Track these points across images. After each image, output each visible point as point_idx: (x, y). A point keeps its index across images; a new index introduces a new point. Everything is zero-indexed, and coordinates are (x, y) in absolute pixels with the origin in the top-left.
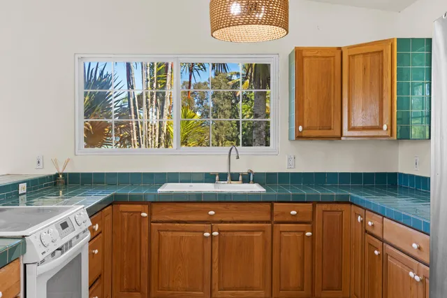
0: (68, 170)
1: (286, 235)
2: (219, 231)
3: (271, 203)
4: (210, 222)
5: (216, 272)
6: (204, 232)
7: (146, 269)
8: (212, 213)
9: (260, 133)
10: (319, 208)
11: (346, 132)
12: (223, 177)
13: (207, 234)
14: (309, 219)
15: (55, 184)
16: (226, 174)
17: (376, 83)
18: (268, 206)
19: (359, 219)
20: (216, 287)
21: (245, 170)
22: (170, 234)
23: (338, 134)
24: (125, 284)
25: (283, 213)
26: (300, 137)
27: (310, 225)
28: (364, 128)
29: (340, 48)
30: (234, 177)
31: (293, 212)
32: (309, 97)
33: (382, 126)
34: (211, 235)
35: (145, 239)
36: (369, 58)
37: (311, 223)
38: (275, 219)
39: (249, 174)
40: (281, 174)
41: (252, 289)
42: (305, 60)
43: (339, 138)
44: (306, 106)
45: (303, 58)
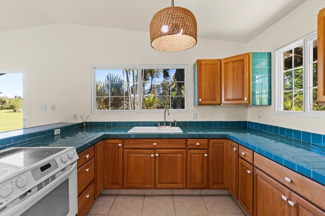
0: (88, 120)
1: (194, 155)
2: (159, 154)
3: (186, 139)
4: (154, 148)
5: (157, 175)
6: (151, 154)
7: (121, 173)
8: (155, 144)
9: (179, 102)
10: (212, 141)
11: (223, 102)
12: (162, 124)
13: (152, 155)
14: (206, 147)
15: (82, 127)
16: (163, 122)
17: (240, 76)
18: (184, 141)
19: (235, 149)
20: (157, 182)
21: (172, 120)
22: (133, 155)
23: (219, 103)
24: (110, 180)
25: (192, 144)
26: (200, 104)
27: (206, 151)
28: (233, 100)
29: (220, 60)
30: (167, 124)
31: (198, 144)
32: (205, 84)
33: (244, 98)
34: (155, 156)
35: (121, 157)
36: (236, 64)
37: (207, 150)
38: (188, 147)
39: (175, 122)
40: (190, 122)
41: (176, 183)
42: (203, 65)
43: (220, 105)
44: (203, 89)
45: (201, 65)
